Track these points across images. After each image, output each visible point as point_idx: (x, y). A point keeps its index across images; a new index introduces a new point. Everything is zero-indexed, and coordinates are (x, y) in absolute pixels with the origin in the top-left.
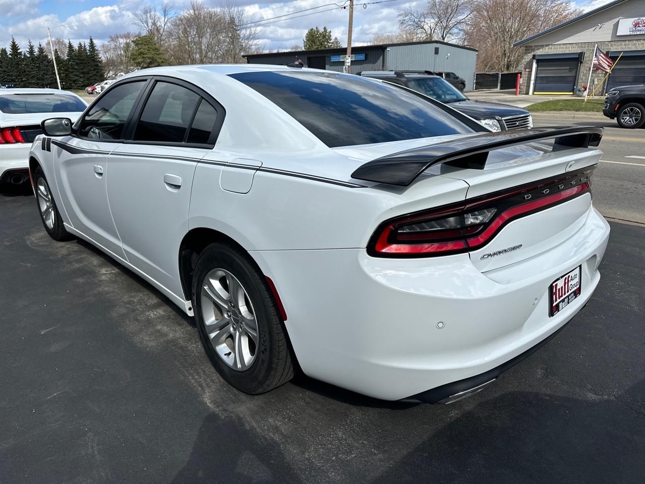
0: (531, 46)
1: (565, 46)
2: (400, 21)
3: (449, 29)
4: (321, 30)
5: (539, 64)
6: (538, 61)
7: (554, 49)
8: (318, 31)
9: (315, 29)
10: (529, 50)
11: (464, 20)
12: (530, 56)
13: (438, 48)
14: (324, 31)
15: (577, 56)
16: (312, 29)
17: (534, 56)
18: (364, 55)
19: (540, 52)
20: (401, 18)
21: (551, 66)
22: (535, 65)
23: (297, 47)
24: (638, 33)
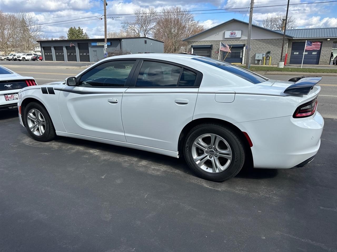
0: (190, 42)
1: (204, 42)
2: (122, 26)
3: (147, 31)
4: (77, 29)
5: (194, 49)
6: (194, 48)
7: (200, 43)
8: (75, 29)
9: (73, 27)
10: (189, 43)
11: (154, 27)
12: (190, 46)
13: (146, 41)
14: (79, 29)
15: (210, 47)
16: (72, 28)
17: (192, 46)
18: (110, 43)
19: (194, 44)
20: (123, 25)
21: (200, 50)
22: (192, 50)
23: (62, 37)
24: (233, 37)
